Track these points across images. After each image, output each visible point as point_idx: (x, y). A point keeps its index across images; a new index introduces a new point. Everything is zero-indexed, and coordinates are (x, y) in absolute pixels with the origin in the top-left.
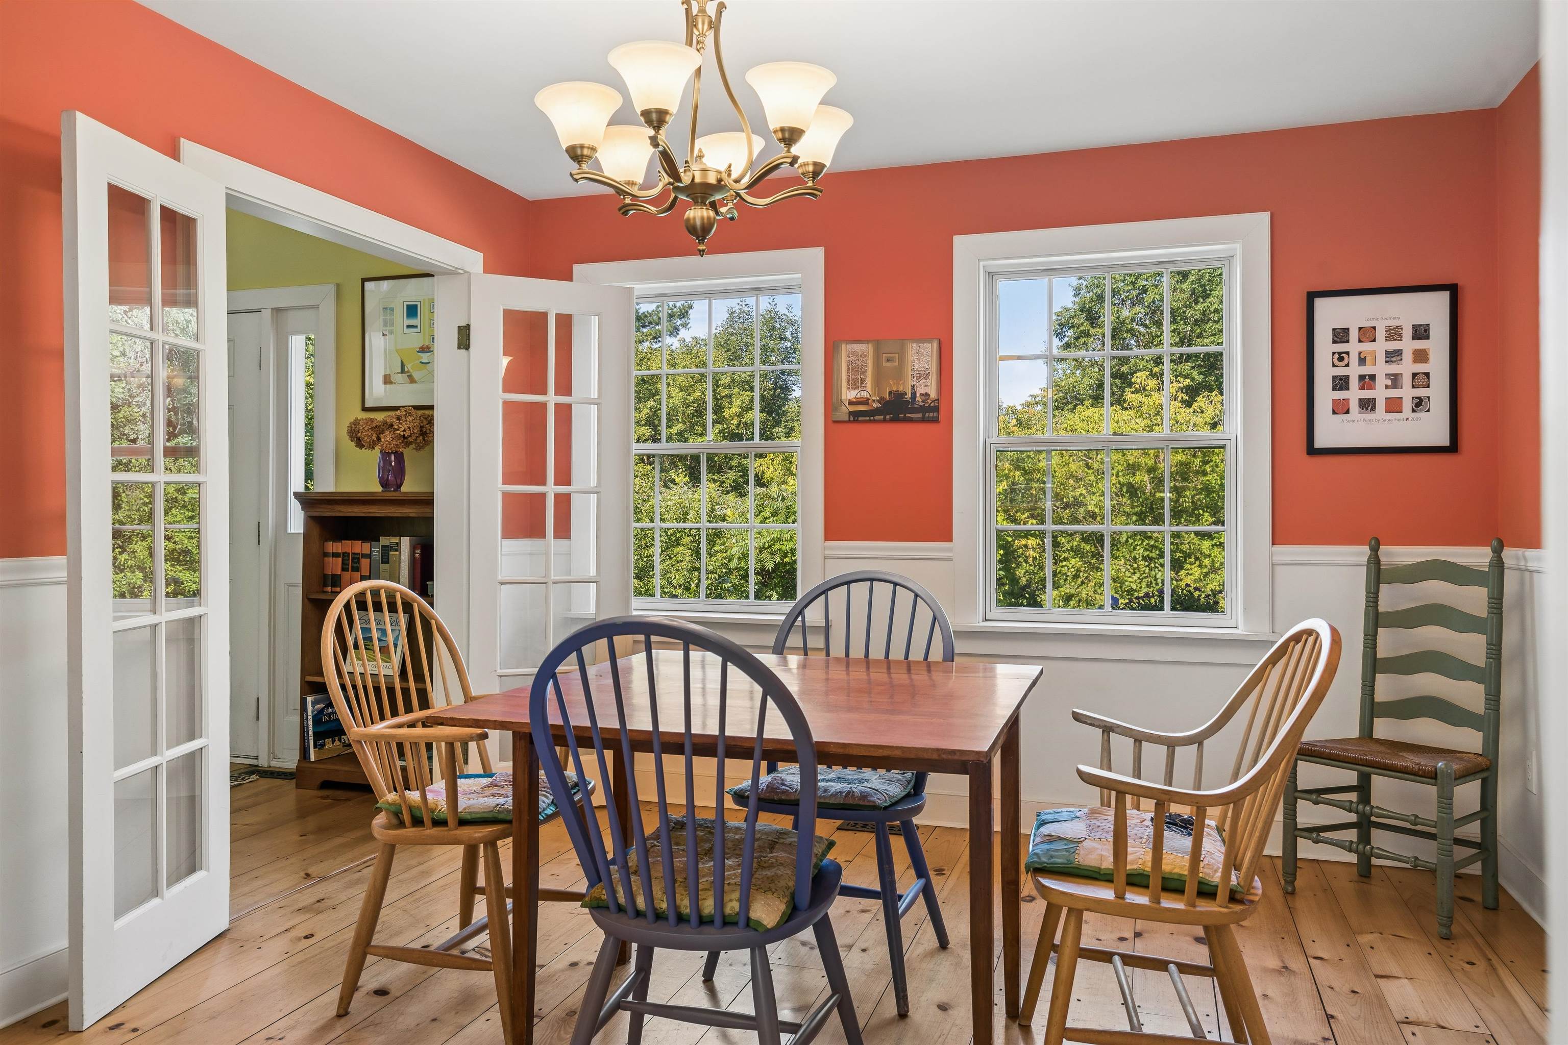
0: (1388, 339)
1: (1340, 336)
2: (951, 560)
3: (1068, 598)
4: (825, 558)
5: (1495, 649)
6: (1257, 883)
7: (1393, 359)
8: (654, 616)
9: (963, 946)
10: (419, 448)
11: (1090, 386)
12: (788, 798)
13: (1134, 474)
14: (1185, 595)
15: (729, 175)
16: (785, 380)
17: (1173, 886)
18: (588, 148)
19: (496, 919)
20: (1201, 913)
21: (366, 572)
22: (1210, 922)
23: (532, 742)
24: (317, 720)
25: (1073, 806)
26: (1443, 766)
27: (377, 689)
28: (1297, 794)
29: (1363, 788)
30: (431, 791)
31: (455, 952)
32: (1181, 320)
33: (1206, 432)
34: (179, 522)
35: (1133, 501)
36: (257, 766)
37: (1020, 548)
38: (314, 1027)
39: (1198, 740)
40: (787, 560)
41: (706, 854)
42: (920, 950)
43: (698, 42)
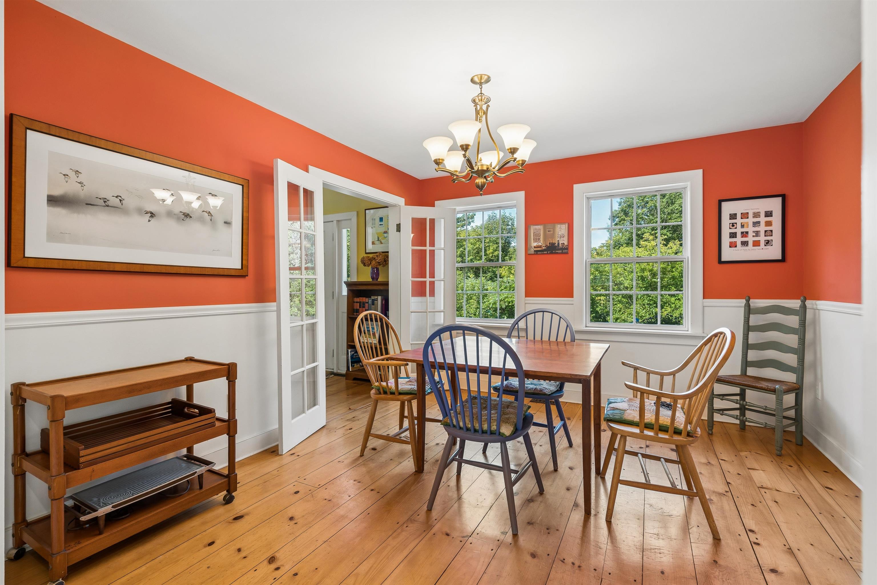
0: (754, 217)
1: (733, 216)
2: (573, 304)
3: (617, 319)
4: (525, 304)
5: (802, 341)
6: (698, 429)
7: (756, 225)
8: (466, 324)
9: (579, 446)
10: (384, 266)
11: (625, 239)
12: (513, 390)
13: (644, 272)
14: (666, 318)
15: (491, 166)
16: (509, 240)
17: (663, 429)
18: (441, 160)
19: (412, 427)
20: (675, 440)
21: (367, 308)
22: (678, 443)
23: (423, 367)
24: (352, 358)
25: (623, 397)
26: (778, 387)
27: (372, 348)
28: (713, 396)
29: (742, 395)
30: (390, 383)
31: (398, 437)
32: (663, 213)
33: (673, 255)
34: (308, 292)
35: (643, 283)
36: (333, 372)
37: (598, 300)
38: (353, 459)
39: (673, 374)
40: (510, 304)
41: (484, 409)
42: (562, 447)
43: (480, 120)
